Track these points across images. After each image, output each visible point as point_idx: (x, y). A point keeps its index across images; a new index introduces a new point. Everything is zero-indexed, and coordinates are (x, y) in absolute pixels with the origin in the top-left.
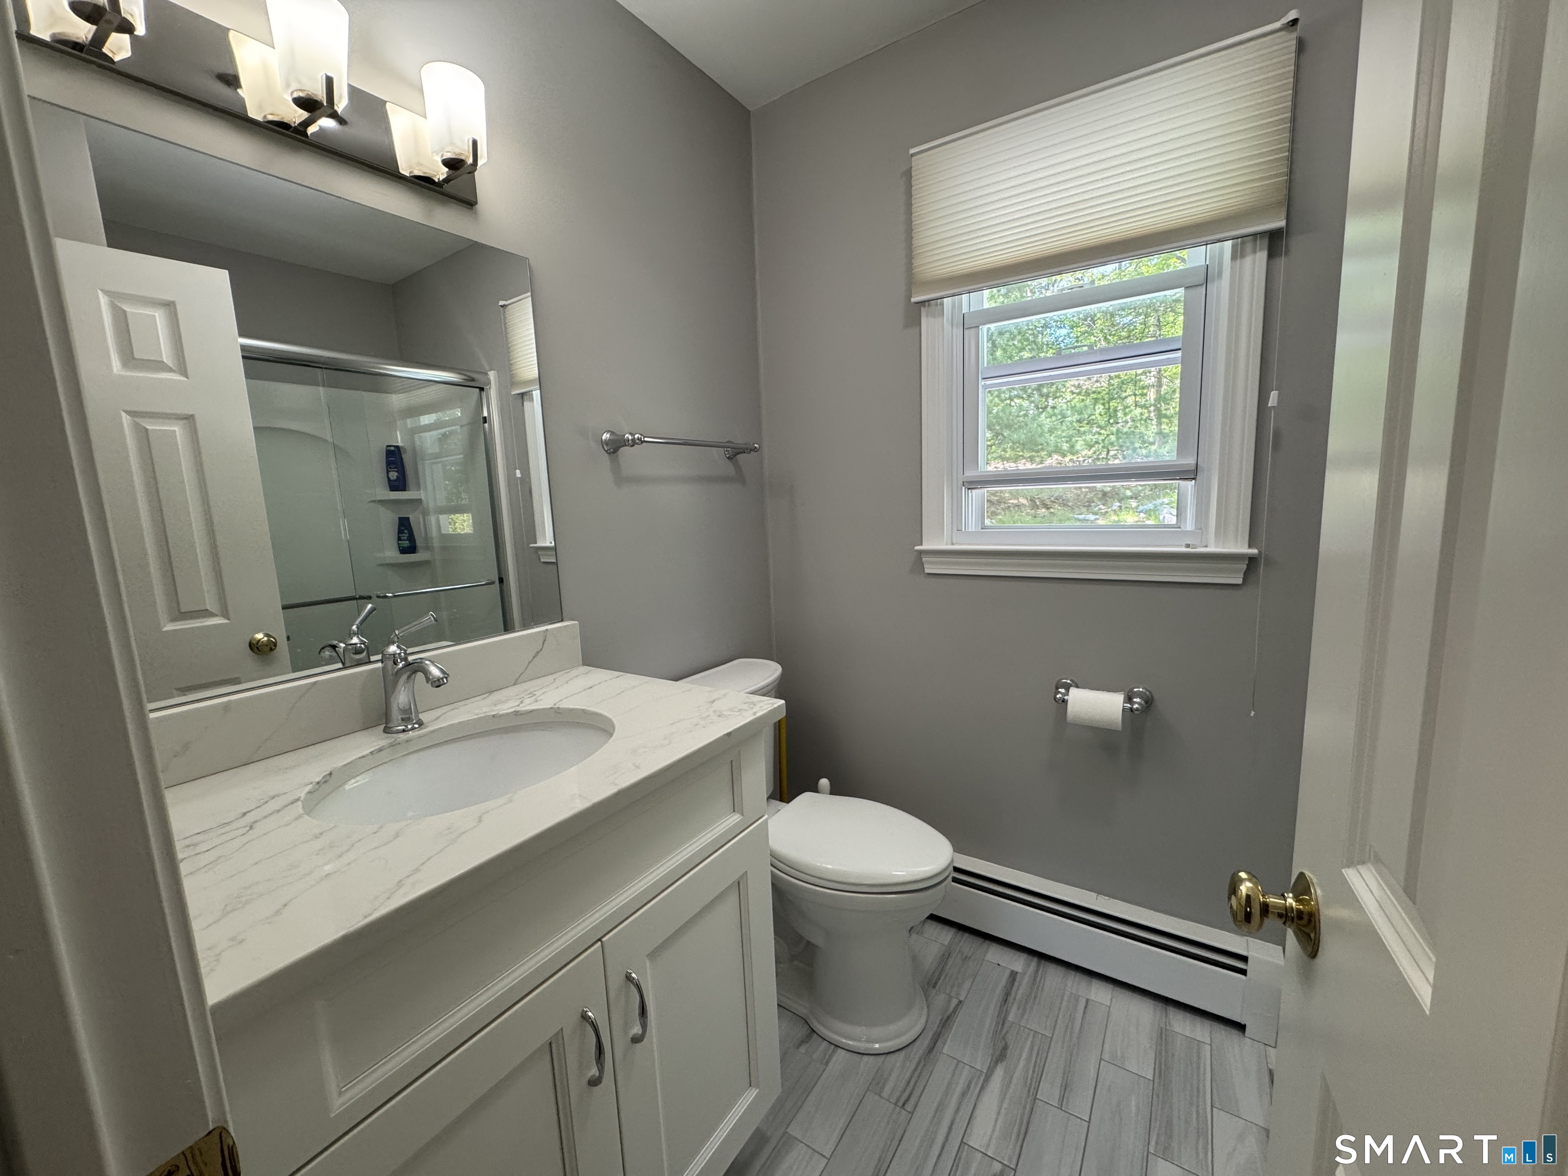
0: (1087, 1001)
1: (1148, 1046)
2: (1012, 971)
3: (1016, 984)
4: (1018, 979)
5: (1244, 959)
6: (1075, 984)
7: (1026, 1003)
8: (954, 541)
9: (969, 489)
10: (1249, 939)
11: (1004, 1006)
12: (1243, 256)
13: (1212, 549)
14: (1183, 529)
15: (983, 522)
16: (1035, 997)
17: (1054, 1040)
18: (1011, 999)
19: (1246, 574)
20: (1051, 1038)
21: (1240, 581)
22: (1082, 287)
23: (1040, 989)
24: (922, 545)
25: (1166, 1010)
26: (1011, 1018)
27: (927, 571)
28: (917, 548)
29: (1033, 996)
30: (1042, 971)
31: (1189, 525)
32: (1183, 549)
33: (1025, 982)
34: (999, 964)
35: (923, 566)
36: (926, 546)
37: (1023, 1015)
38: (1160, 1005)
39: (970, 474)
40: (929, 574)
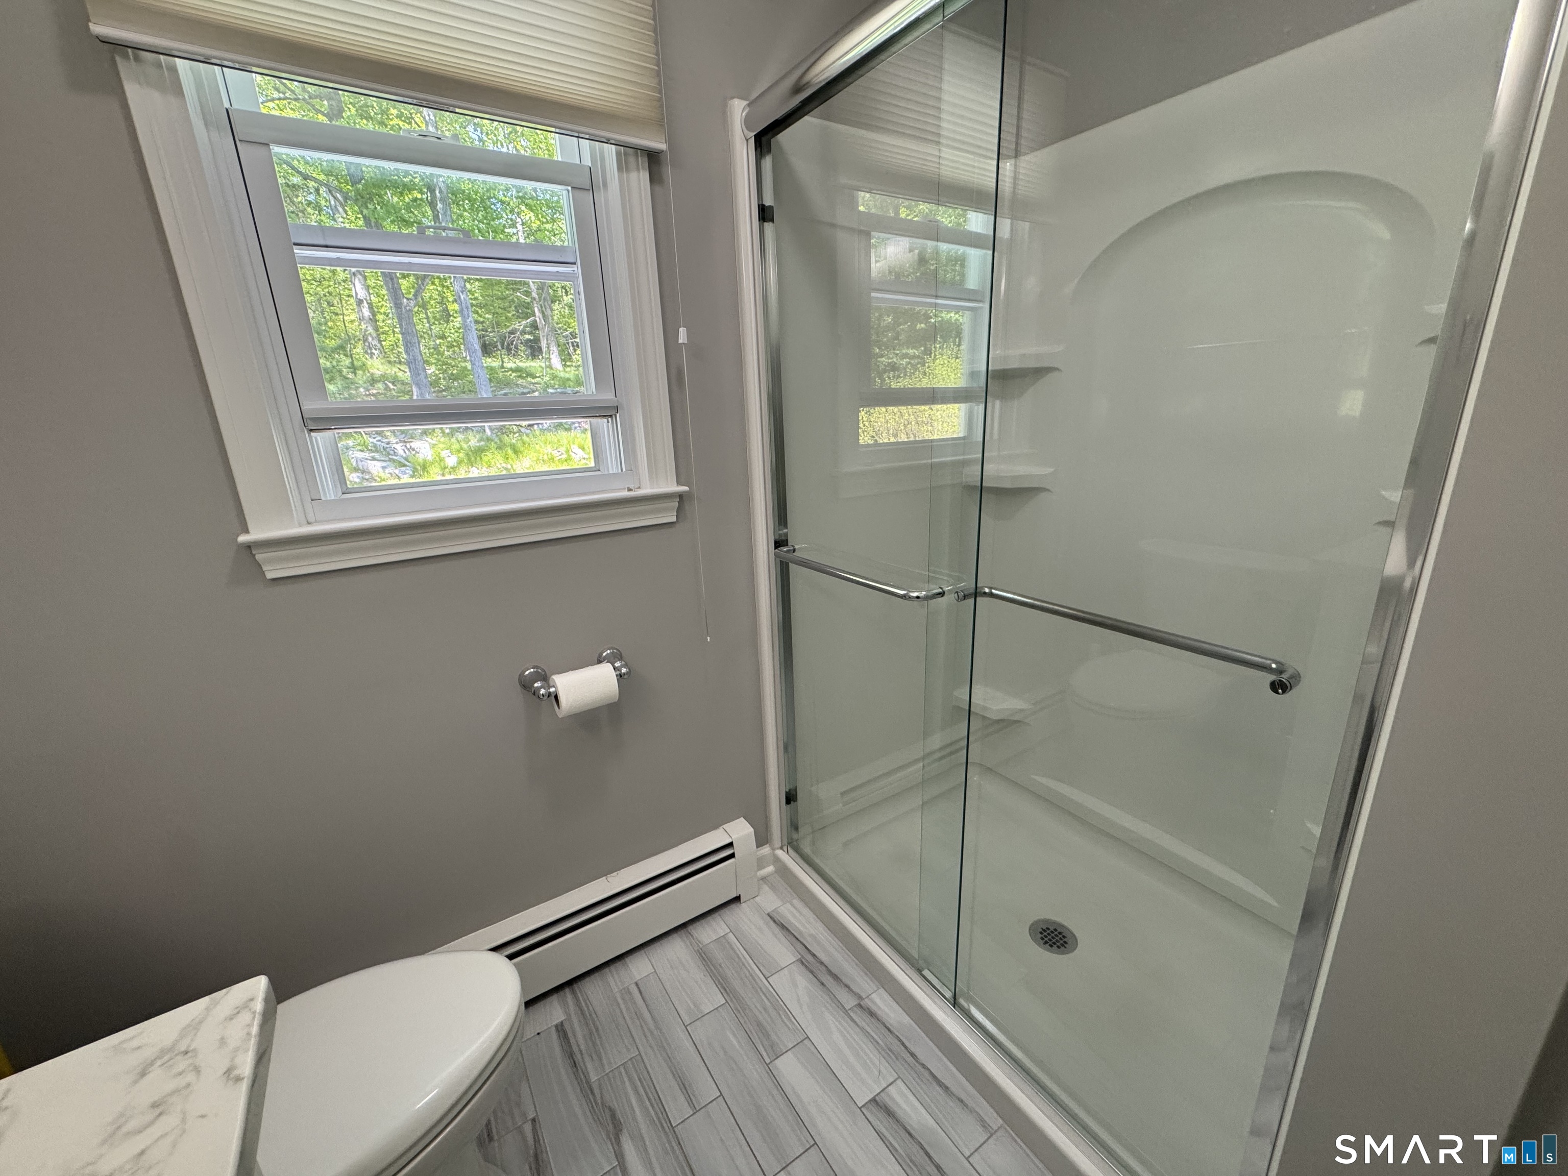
0: (637, 984)
1: (702, 976)
2: (556, 1026)
3: (570, 1035)
4: (567, 1026)
5: (730, 845)
6: (615, 979)
7: (594, 1044)
8: (311, 518)
9: (312, 430)
10: (724, 826)
11: (577, 1070)
12: (628, 170)
13: (647, 490)
14: (604, 471)
15: (342, 480)
16: (597, 1030)
17: (643, 1054)
18: (578, 1057)
19: (679, 510)
20: (640, 1054)
21: (674, 519)
22: (440, 138)
23: (594, 1016)
24: (247, 531)
25: (688, 931)
26: (593, 1078)
27: (270, 575)
28: (242, 538)
29: (594, 1031)
30: (582, 995)
31: (612, 467)
32: (625, 494)
33: (576, 1025)
34: (538, 1034)
35: (261, 568)
36: (255, 535)
37: (600, 1058)
38: (682, 932)
39: (311, 406)
40: (274, 580)
